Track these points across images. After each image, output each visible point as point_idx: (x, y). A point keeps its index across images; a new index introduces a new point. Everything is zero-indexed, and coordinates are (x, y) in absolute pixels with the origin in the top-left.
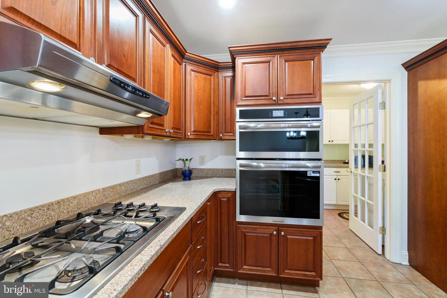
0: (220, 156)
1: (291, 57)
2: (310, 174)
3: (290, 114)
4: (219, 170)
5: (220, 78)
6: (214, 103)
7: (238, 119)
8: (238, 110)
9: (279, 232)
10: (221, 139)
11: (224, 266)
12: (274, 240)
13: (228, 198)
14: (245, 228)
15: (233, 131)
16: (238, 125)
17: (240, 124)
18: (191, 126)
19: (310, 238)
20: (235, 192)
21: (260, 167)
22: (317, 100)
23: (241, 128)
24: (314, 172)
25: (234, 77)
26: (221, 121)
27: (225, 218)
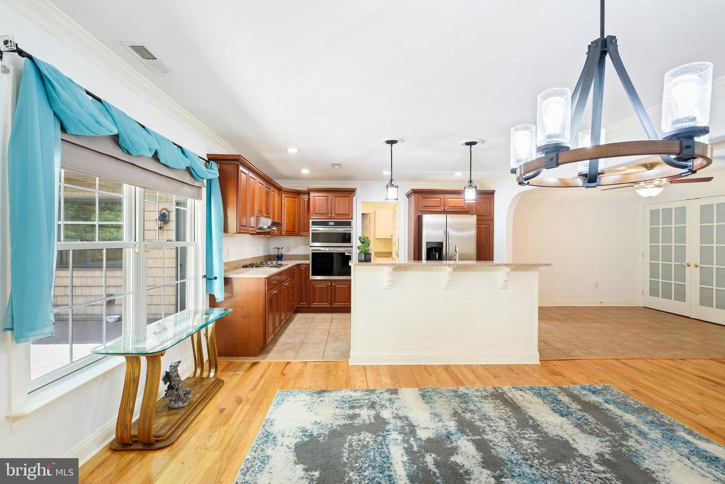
0: (300, 247)
1: (338, 195)
2: (347, 254)
3: (337, 224)
4: (300, 255)
5: (301, 199)
6: (297, 214)
7: (311, 226)
8: (311, 221)
9: (331, 284)
10: (301, 235)
11: (303, 304)
12: (329, 288)
13: (306, 268)
14: (314, 283)
15: (308, 231)
16: (311, 229)
17: (313, 228)
18: (284, 227)
19: (347, 286)
20: (309, 264)
21: (326, 251)
22: (350, 217)
23: (312, 230)
24: (348, 253)
25: (309, 199)
26: (301, 224)
27: (303, 278)
